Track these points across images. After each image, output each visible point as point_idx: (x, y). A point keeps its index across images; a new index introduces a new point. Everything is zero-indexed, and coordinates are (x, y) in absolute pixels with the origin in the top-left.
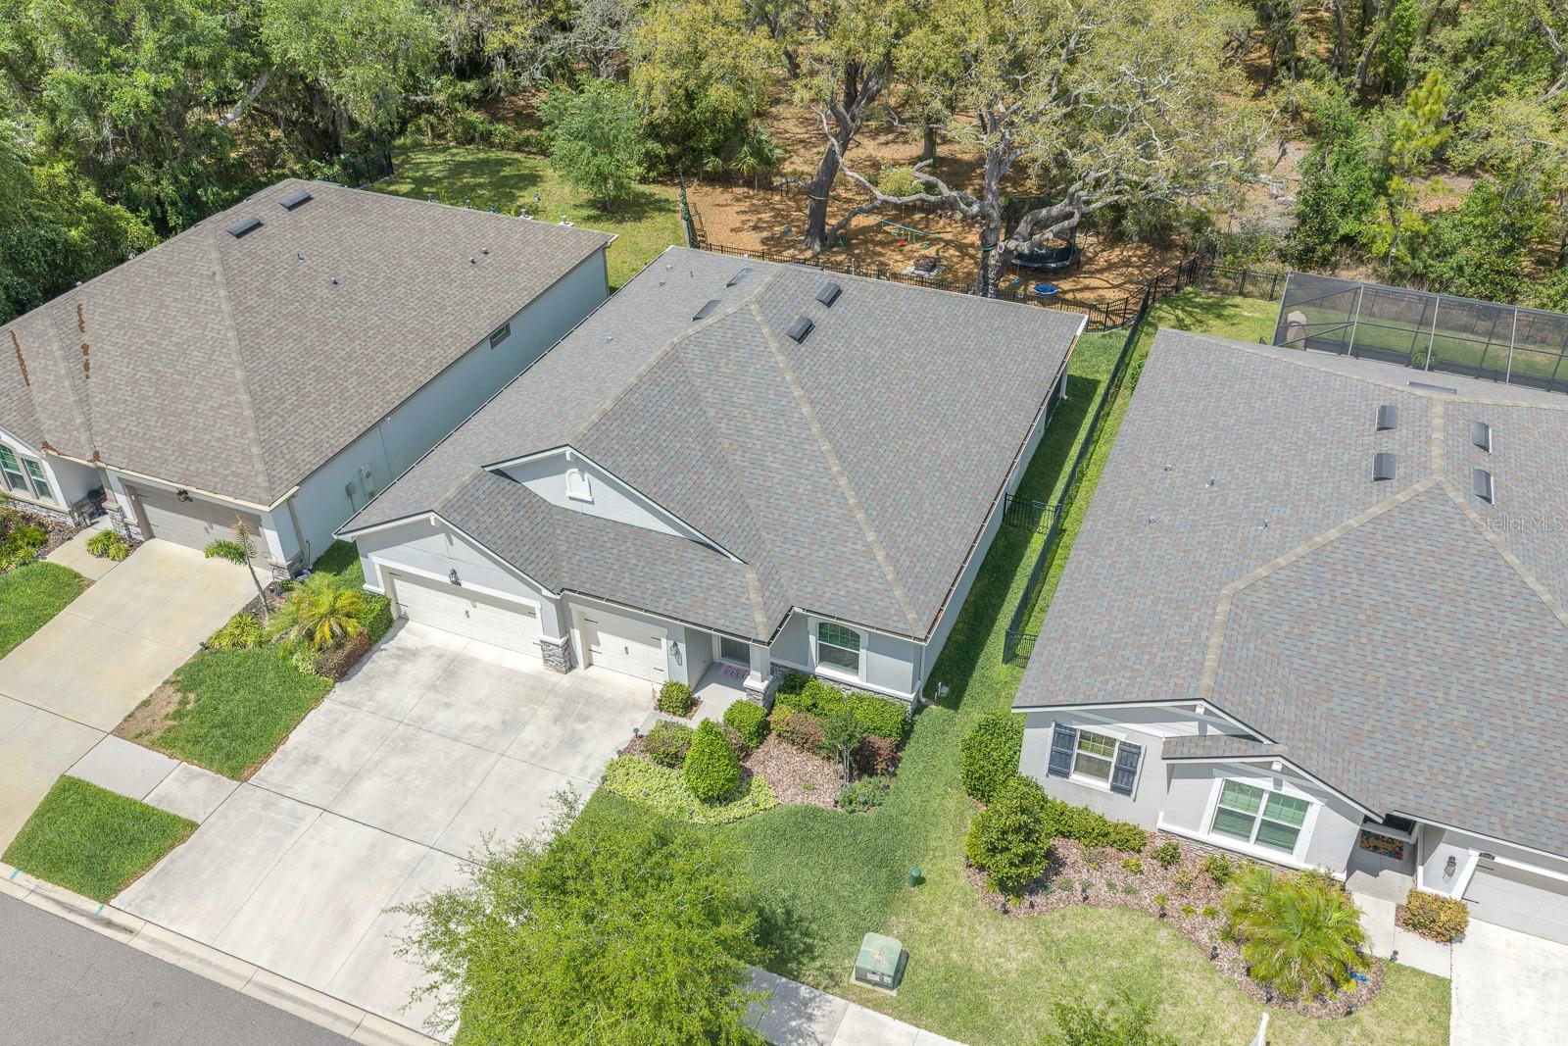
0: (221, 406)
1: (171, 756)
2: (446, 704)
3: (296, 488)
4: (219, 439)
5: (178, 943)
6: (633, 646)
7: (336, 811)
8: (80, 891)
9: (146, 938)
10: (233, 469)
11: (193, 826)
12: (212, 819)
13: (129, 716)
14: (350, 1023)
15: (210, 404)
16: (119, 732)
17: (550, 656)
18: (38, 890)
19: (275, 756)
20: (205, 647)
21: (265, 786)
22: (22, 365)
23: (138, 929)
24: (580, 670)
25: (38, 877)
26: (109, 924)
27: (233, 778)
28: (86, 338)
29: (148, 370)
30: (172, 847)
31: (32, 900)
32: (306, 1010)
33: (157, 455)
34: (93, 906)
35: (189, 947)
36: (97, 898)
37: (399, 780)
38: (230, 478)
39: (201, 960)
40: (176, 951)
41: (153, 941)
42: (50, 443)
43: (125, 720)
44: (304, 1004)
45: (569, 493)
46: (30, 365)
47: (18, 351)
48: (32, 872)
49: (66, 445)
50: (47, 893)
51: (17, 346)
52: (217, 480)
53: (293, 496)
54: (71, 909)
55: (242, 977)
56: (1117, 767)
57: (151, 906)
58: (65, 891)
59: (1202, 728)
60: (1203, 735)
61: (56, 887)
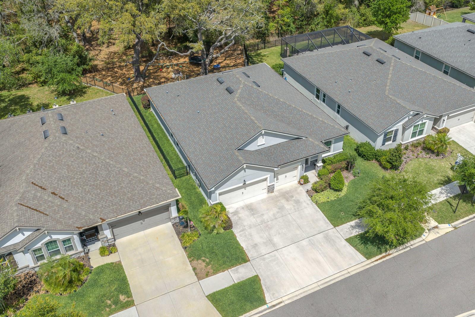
1: (223, 272)
4: (141, 190)
6: (288, 174)
7: (278, 248)
9: (286, 300)
10: (156, 194)
11: (256, 276)
12: (257, 272)
13: (196, 274)
14: (347, 273)
15: (125, 182)
16: (200, 279)
17: (269, 190)
20: (185, 248)
21: (255, 258)
22: (37, 211)
23: (282, 300)
26: (274, 306)
27: (246, 262)
28: (50, 190)
29: (89, 186)
30: (260, 283)
32: (336, 279)
33: (124, 206)
34: (265, 307)
35: (297, 293)
36: (263, 305)
38: (158, 197)
39: (304, 292)
40: (296, 296)
41: (289, 299)
42: (79, 226)
43: (196, 276)
44: (334, 279)
45: (258, 145)
46: (42, 209)
47: (30, 208)
49: (86, 223)
51: (27, 207)
54: (261, 312)
55: (316, 287)
56: (394, 136)
57: (276, 295)
58: (253, 311)
59: (409, 118)
60: (409, 119)
61: (250, 312)
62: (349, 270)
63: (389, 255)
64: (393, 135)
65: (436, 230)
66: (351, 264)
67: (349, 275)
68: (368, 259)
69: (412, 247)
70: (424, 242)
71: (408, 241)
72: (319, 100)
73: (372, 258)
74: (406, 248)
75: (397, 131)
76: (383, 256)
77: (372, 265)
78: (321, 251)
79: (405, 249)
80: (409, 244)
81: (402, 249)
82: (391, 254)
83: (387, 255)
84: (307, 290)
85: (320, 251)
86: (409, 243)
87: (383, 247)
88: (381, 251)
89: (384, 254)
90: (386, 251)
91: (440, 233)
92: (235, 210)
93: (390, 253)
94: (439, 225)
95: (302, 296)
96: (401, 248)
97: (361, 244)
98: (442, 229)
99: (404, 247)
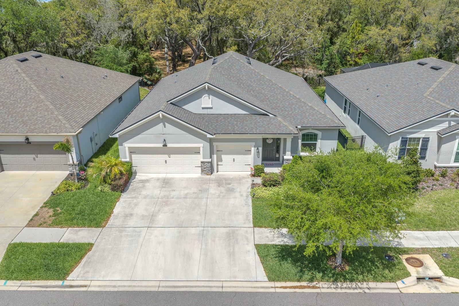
0: (37, 107)
1: (61, 227)
2: (172, 190)
3: (82, 129)
5: (114, 284)
6: (236, 157)
7: (153, 226)
8: (47, 279)
9: (94, 286)
10: (53, 124)
11: (91, 245)
12: (98, 240)
13: (31, 220)
16: (28, 225)
17: (205, 168)
18: (23, 285)
19: (111, 218)
20: (53, 194)
21: (115, 226)
23: (89, 284)
24: (215, 173)
25: (20, 280)
26: (71, 286)
27: (98, 227)
30: (86, 253)
31: (21, 289)
34: (60, 283)
35: (119, 283)
36: (59, 280)
37: (173, 212)
38: (52, 127)
39: (130, 286)
41: (99, 286)
43: (29, 221)
44: (193, 286)
45: (203, 106)
48: (16, 279)
50: (29, 285)
52: (46, 129)
53: (79, 133)
54: (47, 287)
55: (155, 287)
56: (421, 149)
57: (90, 275)
58: (39, 281)
59: (450, 124)
60: (450, 126)
61: (33, 281)
62: (225, 284)
63: (314, 287)
64: (419, 147)
65: (437, 284)
66: (235, 277)
67: (220, 290)
68: (271, 279)
69: (367, 291)
70: (397, 291)
71: (364, 280)
72: (345, 113)
73: (278, 281)
74: (356, 288)
75: (426, 141)
76: (301, 286)
77: (273, 290)
78: (206, 246)
79: (354, 289)
80: (365, 285)
81: (346, 288)
82: (319, 288)
83: (309, 287)
84: (136, 285)
85: (204, 246)
86: (365, 283)
87: (310, 273)
88: (301, 277)
89: (304, 284)
90: (311, 280)
91: (440, 289)
92: (148, 179)
93: (318, 286)
94: (445, 278)
95: (121, 289)
96: (345, 285)
97: (276, 257)
98: (450, 285)
99: (354, 286)
